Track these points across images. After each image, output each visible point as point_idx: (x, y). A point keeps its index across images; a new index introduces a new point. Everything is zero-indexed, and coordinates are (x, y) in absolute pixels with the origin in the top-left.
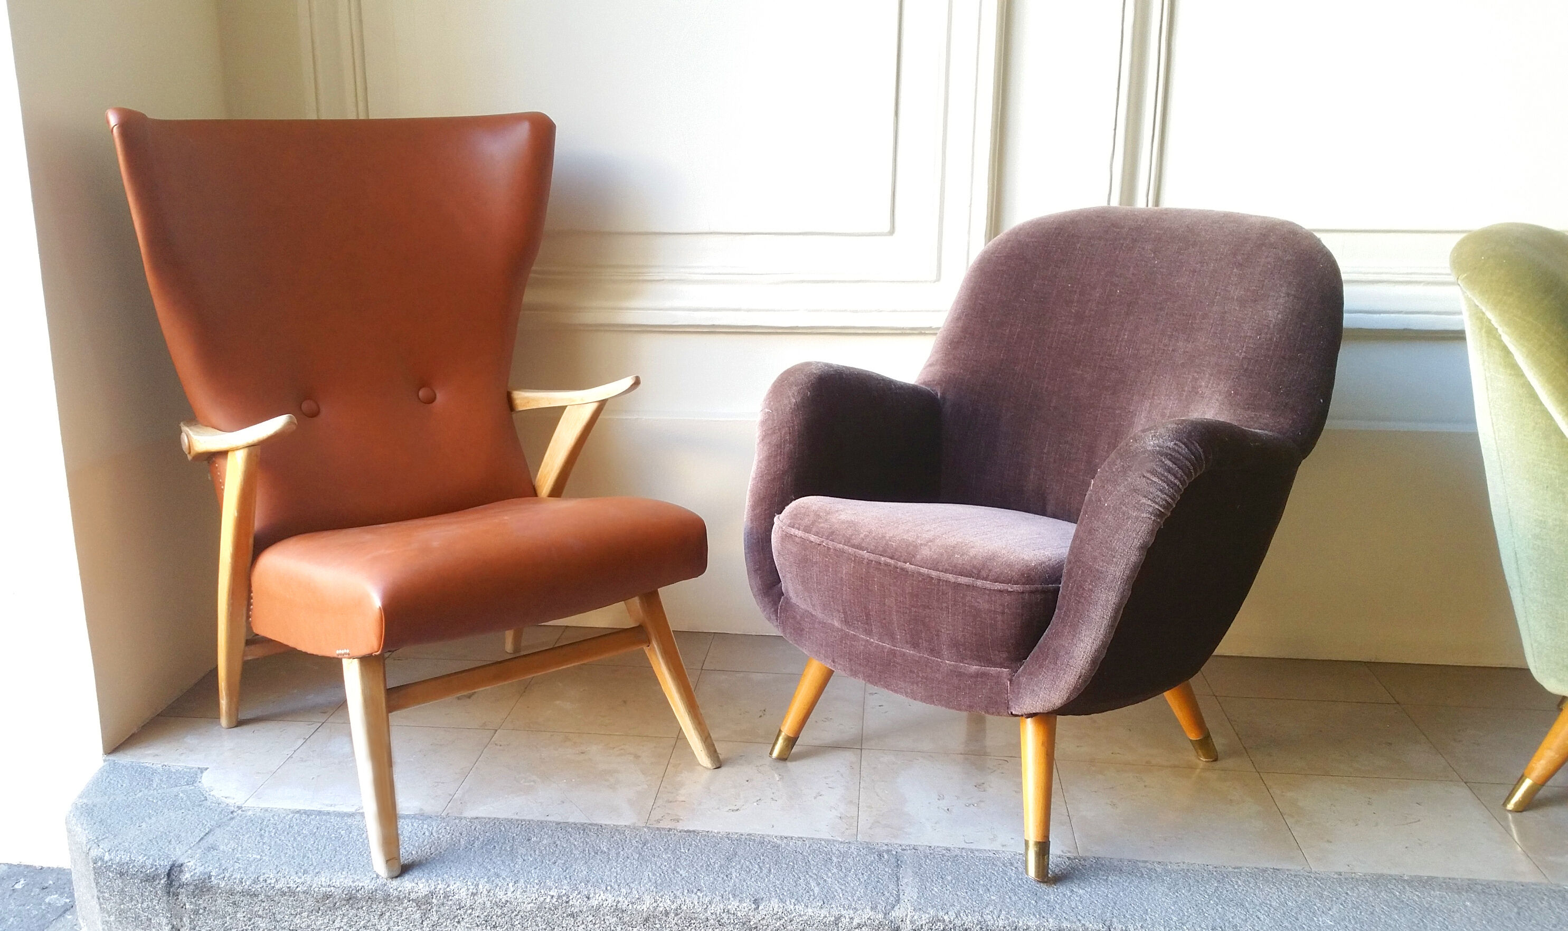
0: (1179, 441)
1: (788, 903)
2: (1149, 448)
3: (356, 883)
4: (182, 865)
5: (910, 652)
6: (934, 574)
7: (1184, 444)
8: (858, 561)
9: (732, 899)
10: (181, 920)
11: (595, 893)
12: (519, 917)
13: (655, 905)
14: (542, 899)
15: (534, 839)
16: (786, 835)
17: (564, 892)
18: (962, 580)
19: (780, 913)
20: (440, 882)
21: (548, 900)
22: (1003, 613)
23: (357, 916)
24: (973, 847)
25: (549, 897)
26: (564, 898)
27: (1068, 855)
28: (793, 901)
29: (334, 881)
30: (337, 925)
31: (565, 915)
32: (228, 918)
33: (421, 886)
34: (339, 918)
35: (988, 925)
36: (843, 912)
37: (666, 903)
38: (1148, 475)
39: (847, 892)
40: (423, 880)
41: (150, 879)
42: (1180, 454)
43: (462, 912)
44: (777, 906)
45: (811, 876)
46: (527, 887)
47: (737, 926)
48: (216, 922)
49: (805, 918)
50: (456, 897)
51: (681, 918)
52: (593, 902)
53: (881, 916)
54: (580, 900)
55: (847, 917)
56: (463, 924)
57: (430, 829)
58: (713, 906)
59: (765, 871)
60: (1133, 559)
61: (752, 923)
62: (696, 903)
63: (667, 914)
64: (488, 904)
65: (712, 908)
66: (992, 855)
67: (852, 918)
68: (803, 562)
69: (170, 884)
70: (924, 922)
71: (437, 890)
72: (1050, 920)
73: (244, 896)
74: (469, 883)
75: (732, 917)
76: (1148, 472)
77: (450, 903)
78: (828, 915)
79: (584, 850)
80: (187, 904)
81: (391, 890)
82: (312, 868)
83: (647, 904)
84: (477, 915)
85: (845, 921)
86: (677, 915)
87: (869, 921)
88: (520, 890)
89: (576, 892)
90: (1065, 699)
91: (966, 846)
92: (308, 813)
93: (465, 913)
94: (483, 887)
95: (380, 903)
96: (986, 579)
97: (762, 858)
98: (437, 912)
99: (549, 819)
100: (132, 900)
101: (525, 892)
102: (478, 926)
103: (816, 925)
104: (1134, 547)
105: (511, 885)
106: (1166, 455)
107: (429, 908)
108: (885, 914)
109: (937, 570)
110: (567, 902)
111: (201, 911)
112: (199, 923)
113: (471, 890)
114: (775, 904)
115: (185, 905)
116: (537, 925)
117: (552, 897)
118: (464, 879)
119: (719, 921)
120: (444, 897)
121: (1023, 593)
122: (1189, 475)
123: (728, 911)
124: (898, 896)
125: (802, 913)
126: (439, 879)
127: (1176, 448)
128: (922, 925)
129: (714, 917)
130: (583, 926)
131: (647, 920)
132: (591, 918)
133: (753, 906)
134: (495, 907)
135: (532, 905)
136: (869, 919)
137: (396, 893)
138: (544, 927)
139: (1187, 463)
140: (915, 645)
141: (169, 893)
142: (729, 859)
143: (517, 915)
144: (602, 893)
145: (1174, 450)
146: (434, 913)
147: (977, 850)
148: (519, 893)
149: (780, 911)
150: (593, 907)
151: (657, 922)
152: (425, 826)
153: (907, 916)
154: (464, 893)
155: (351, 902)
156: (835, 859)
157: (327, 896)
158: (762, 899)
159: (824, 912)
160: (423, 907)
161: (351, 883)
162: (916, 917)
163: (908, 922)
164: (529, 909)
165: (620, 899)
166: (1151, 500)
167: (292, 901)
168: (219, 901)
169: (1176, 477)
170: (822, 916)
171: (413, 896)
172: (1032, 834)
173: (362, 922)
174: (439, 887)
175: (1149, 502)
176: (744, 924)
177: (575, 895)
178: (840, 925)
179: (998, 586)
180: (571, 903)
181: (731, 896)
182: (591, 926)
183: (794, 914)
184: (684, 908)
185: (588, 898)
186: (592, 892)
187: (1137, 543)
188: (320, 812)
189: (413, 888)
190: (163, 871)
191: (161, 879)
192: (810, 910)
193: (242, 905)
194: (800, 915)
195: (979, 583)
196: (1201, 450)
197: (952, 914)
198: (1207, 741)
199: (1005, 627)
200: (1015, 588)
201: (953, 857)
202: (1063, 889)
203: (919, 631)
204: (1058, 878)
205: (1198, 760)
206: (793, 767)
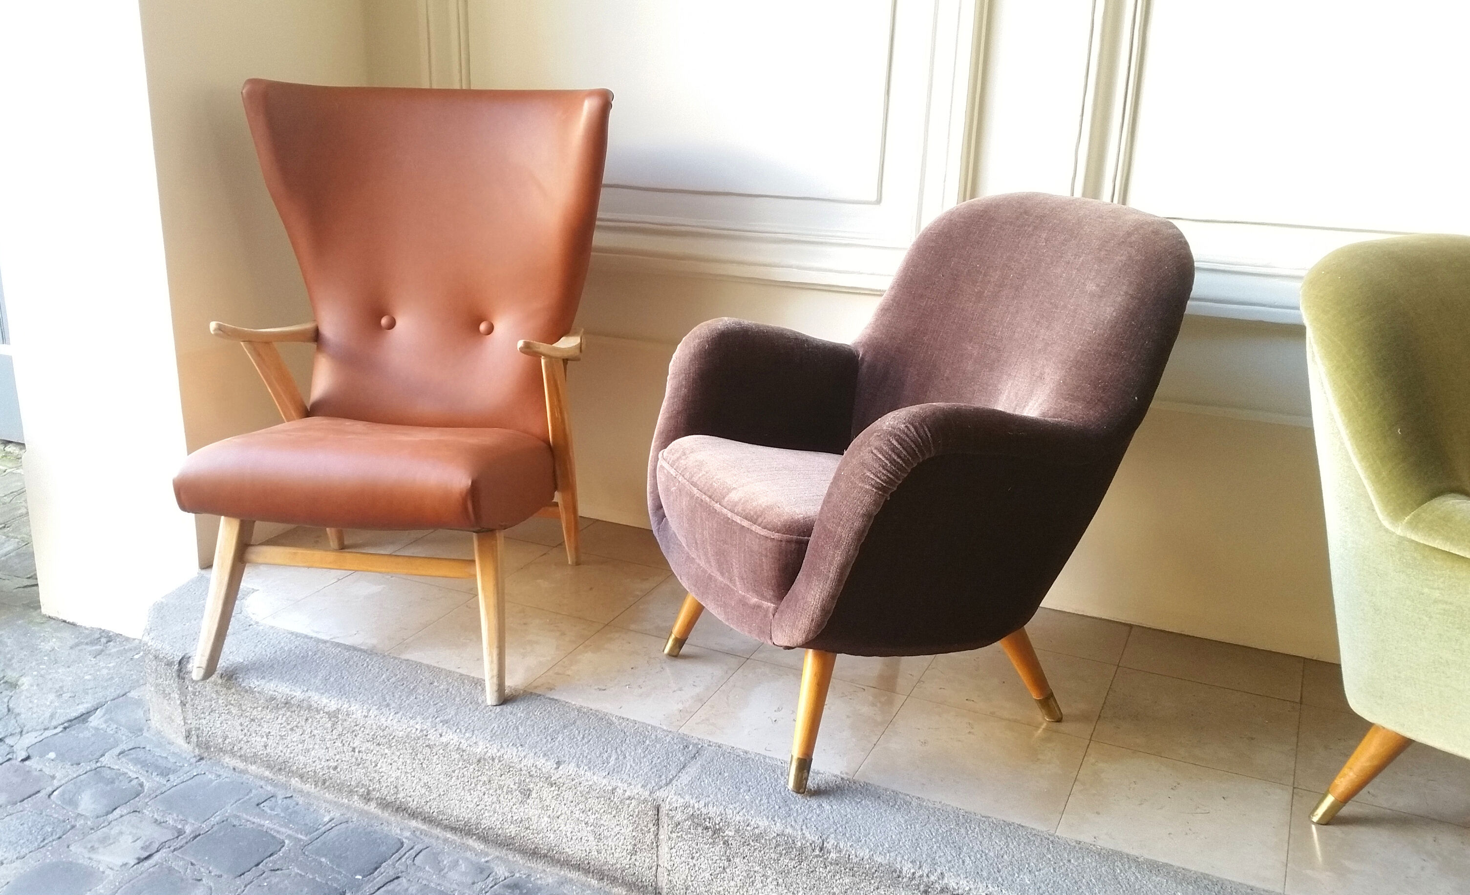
0: (912, 424)
1: (581, 768)
2: (885, 428)
3: (292, 693)
4: (190, 657)
5: (720, 578)
6: (730, 515)
7: (915, 428)
8: (692, 496)
9: (541, 757)
10: (186, 698)
11: (446, 733)
12: (394, 740)
13: (486, 750)
14: (409, 729)
15: (436, 684)
16: (624, 716)
17: (426, 727)
18: (746, 523)
19: (573, 776)
20: (345, 703)
21: (414, 731)
22: (766, 556)
23: (291, 717)
24: (768, 754)
25: (415, 729)
26: (425, 732)
27: (844, 776)
28: (586, 768)
29: (278, 687)
30: (279, 721)
31: (424, 745)
32: (213, 702)
33: (333, 702)
34: (280, 717)
35: (727, 818)
36: (620, 784)
37: (493, 751)
38: (875, 451)
39: (634, 769)
40: (336, 699)
41: (169, 664)
42: (907, 436)
43: (357, 728)
44: (572, 769)
45: (616, 752)
46: (401, 718)
47: (542, 779)
48: (206, 704)
49: (590, 783)
50: (354, 716)
51: (503, 764)
52: (444, 739)
53: (648, 793)
54: (435, 736)
55: (622, 789)
56: (358, 737)
57: (369, 662)
58: (526, 759)
59: (586, 740)
60: (857, 524)
61: (552, 779)
62: (514, 756)
63: (493, 760)
64: (374, 727)
65: (525, 761)
66: (779, 763)
67: (625, 791)
68: (667, 489)
69: (180, 670)
70: (678, 805)
71: (342, 708)
72: (779, 824)
73: (222, 687)
74: (365, 708)
75: (538, 771)
76: (876, 448)
77: (350, 720)
78: (607, 785)
79: (464, 699)
80: (189, 687)
81: (313, 702)
82: (269, 675)
83: (479, 750)
84: (367, 733)
85: (619, 792)
86: (500, 761)
87: (637, 796)
88: (396, 720)
89: (434, 729)
90: (804, 637)
91: (763, 752)
92: (297, 635)
93: (360, 729)
94: (374, 712)
95: (305, 710)
96: (759, 525)
97: (591, 730)
98: (342, 725)
99: (458, 670)
100: (161, 678)
101: (400, 721)
102: (368, 741)
103: (598, 791)
104: (859, 513)
105: (391, 714)
106: (895, 435)
107: (337, 720)
108: (651, 793)
109: (732, 511)
110: (426, 736)
111: (197, 694)
112: (196, 702)
113: (364, 713)
114: (572, 768)
115: (188, 687)
116: (406, 749)
117: (417, 729)
118: (363, 704)
119: (529, 773)
120: (346, 715)
121: (781, 541)
122: (912, 453)
123: (536, 766)
124: (671, 780)
125: (589, 779)
126: (347, 700)
127: (906, 430)
128: (676, 807)
129: (526, 768)
130: (437, 756)
131: (479, 761)
132: (441, 751)
133: (555, 766)
134: (379, 729)
135: (402, 733)
136: (638, 793)
137: (316, 705)
138: (411, 751)
139: (913, 446)
140: (722, 574)
141: (179, 676)
142: (565, 727)
143: (393, 739)
144: (451, 733)
145: (903, 431)
146: (340, 725)
147: (769, 757)
148: (395, 722)
149: (574, 773)
150: (443, 743)
151: (487, 764)
152: (368, 660)
153: (667, 797)
154: (360, 714)
155: (287, 706)
156: (648, 742)
157: (273, 698)
158: (565, 762)
159: (605, 781)
160: (333, 719)
161: (288, 692)
162: (673, 800)
163: (667, 803)
164: (400, 736)
165: (462, 741)
166: (874, 474)
167: (252, 697)
168: (208, 689)
169: (899, 457)
170: (603, 784)
171: (326, 710)
172: (796, 751)
173: (295, 723)
174: (344, 706)
175: (872, 476)
176: (547, 779)
177: (432, 731)
178: (616, 794)
179: (764, 532)
180: (428, 737)
181: (541, 755)
182: (441, 758)
183: (583, 778)
184: (505, 757)
185: (441, 735)
186: (445, 731)
187: (861, 511)
188: (306, 636)
189: (327, 703)
190: (177, 659)
191: (175, 666)
192: (595, 778)
193: (221, 694)
194: (587, 780)
195: (754, 528)
196: (929, 435)
197: (702, 803)
198: (1047, 701)
199: (768, 569)
200: (776, 536)
201: (744, 760)
202: (814, 802)
203: (722, 560)
204: (818, 793)
205: (1042, 719)
206: (680, 664)
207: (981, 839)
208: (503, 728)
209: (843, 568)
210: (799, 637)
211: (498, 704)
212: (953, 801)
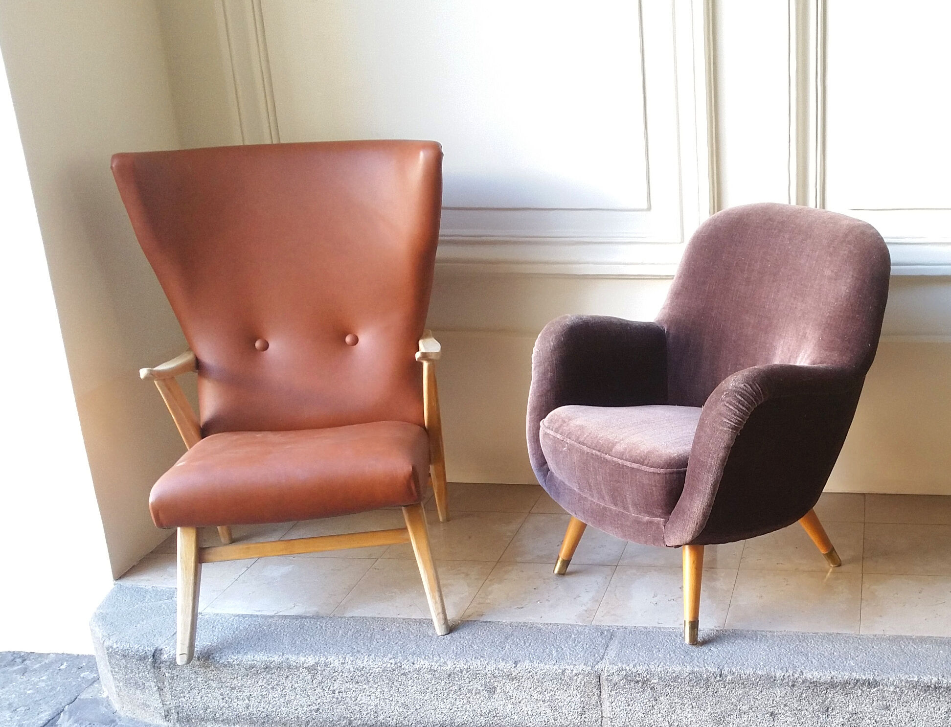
0: (747, 383)
1: (535, 662)
2: (730, 388)
3: (270, 659)
4: (162, 650)
5: (614, 508)
6: (620, 461)
7: (750, 385)
8: (582, 452)
9: (501, 661)
10: (163, 683)
11: (418, 661)
12: (371, 677)
13: (454, 666)
14: (385, 665)
15: (387, 629)
16: (547, 622)
17: (398, 660)
18: (635, 466)
19: (529, 669)
20: (322, 657)
21: (389, 666)
22: (656, 486)
23: (272, 678)
24: (661, 626)
25: (389, 664)
26: (399, 664)
27: (718, 629)
28: (538, 661)
29: (256, 657)
30: (260, 684)
31: (400, 674)
32: (192, 681)
33: (310, 659)
34: (261, 680)
35: (651, 671)
36: (567, 667)
37: (461, 665)
38: (727, 405)
39: (573, 655)
40: (312, 656)
41: (142, 659)
42: (747, 392)
43: (336, 674)
44: (528, 665)
45: (554, 647)
46: (375, 658)
47: (504, 677)
48: (185, 684)
49: (544, 671)
50: (332, 665)
51: (470, 674)
52: (417, 666)
53: (590, 668)
54: (408, 665)
55: (569, 669)
56: (338, 681)
57: (321, 625)
58: (490, 666)
59: (527, 644)
60: (721, 454)
61: (513, 675)
62: (479, 665)
63: (462, 672)
64: (352, 669)
65: (489, 667)
66: (671, 630)
67: (572, 670)
68: (555, 451)
69: (155, 661)
70: (614, 671)
71: (320, 661)
72: (688, 667)
73: (200, 667)
74: (340, 657)
75: (501, 672)
76: (727, 402)
77: (328, 669)
78: (558, 669)
79: (417, 635)
80: (166, 673)
81: (292, 662)
82: (243, 650)
83: (449, 666)
84: (346, 676)
85: (568, 672)
86: (467, 672)
87: (582, 672)
88: (371, 660)
89: (406, 661)
90: (691, 536)
91: (657, 625)
92: (244, 616)
93: (338, 675)
94: (349, 658)
95: (285, 670)
96: (646, 465)
97: (528, 637)
98: (321, 674)
99: (399, 616)
100: (132, 672)
101: (375, 661)
102: (347, 682)
103: (551, 675)
104: (721, 447)
105: (366, 657)
106: (738, 392)
107: (316, 672)
108: (592, 667)
109: (622, 459)
110: (400, 667)
111: (175, 678)
112: (175, 685)
113: (341, 661)
114: (527, 664)
115: (165, 674)
116: (383, 681)
117: (391, 663)
118: (337, 655)
119: (493, 675)
120: (325, 666)
121: (666, 474)
122: (752, 403)
123: (498, 669)
124: (603, 656)
125: (543, 668)
126: (322, 655)
127: (745, 388)
128: (613, 673)
129: (490, 672)
130: (412, 680)
131: (449, 675)
132: (415, 675)
133: (514, 665)
134: (357, 671)
135: (379, 669)
136: (582, 670)
137: (294, 664)
138: (388, 682)
139: (751, 398)
140: (616, 505)
141: (154, 667)
142: (507, 638)
143: (370, 675)
144: (422, 660)
145: (743, 389)
146: (319, 675)
147: (663, 628)
148: (371, 662)
149: (530, 667)
150: (416, 669)
151: (456, 676)
152: (318, 623)
153: (605, 668)
154: (337, 663)
155: (267, 670)
156: (573, 636)
157: (252, 667)
158: (520, 661)
159: (555, 667)
160: (312, 672)
161: (266, 659)
162: (610, 669)
163: (606, 671)
164: (377, 671)
165: (433, 664)
167: (231, 671)
168: (186, 671)
169: (743, 406)
170: (555, 669)
171: (305, 665)
172: (687, 617)
173: (276, 682)
174: (321, 659)
175: (728, 421)
176: (508, 676)
177: (405, 662)
178: (565, 674)
179: (652, 470)
180: (403, 667)
181: (500, 660)
182: (416, 680)
183: (538, 669)
184: (472, 667)
185: (414, 664)
186: (416, 660)
187: (723, 445)
188: (252, 615)
189: (305, 660)
190: (150, 654)
191: (149, 659)
192: (547, 667)
193: (200, 673)
194: (541, 670)
195: (643, 468)
196: (760, 389)
197: (631, 666)
198: (831, 555)
199: (657, 494)
200: (662, 471)
201: (646, 632)
202: (705, 649)
203: (616, 496)
204: (705, 643)
205: (830, 567)
206: (568, 579)
207: (817, 646)
208: (461, 649)
209: (714, 486)
210: (688, 537)
211: (447, 633)
212: (794, 628)
